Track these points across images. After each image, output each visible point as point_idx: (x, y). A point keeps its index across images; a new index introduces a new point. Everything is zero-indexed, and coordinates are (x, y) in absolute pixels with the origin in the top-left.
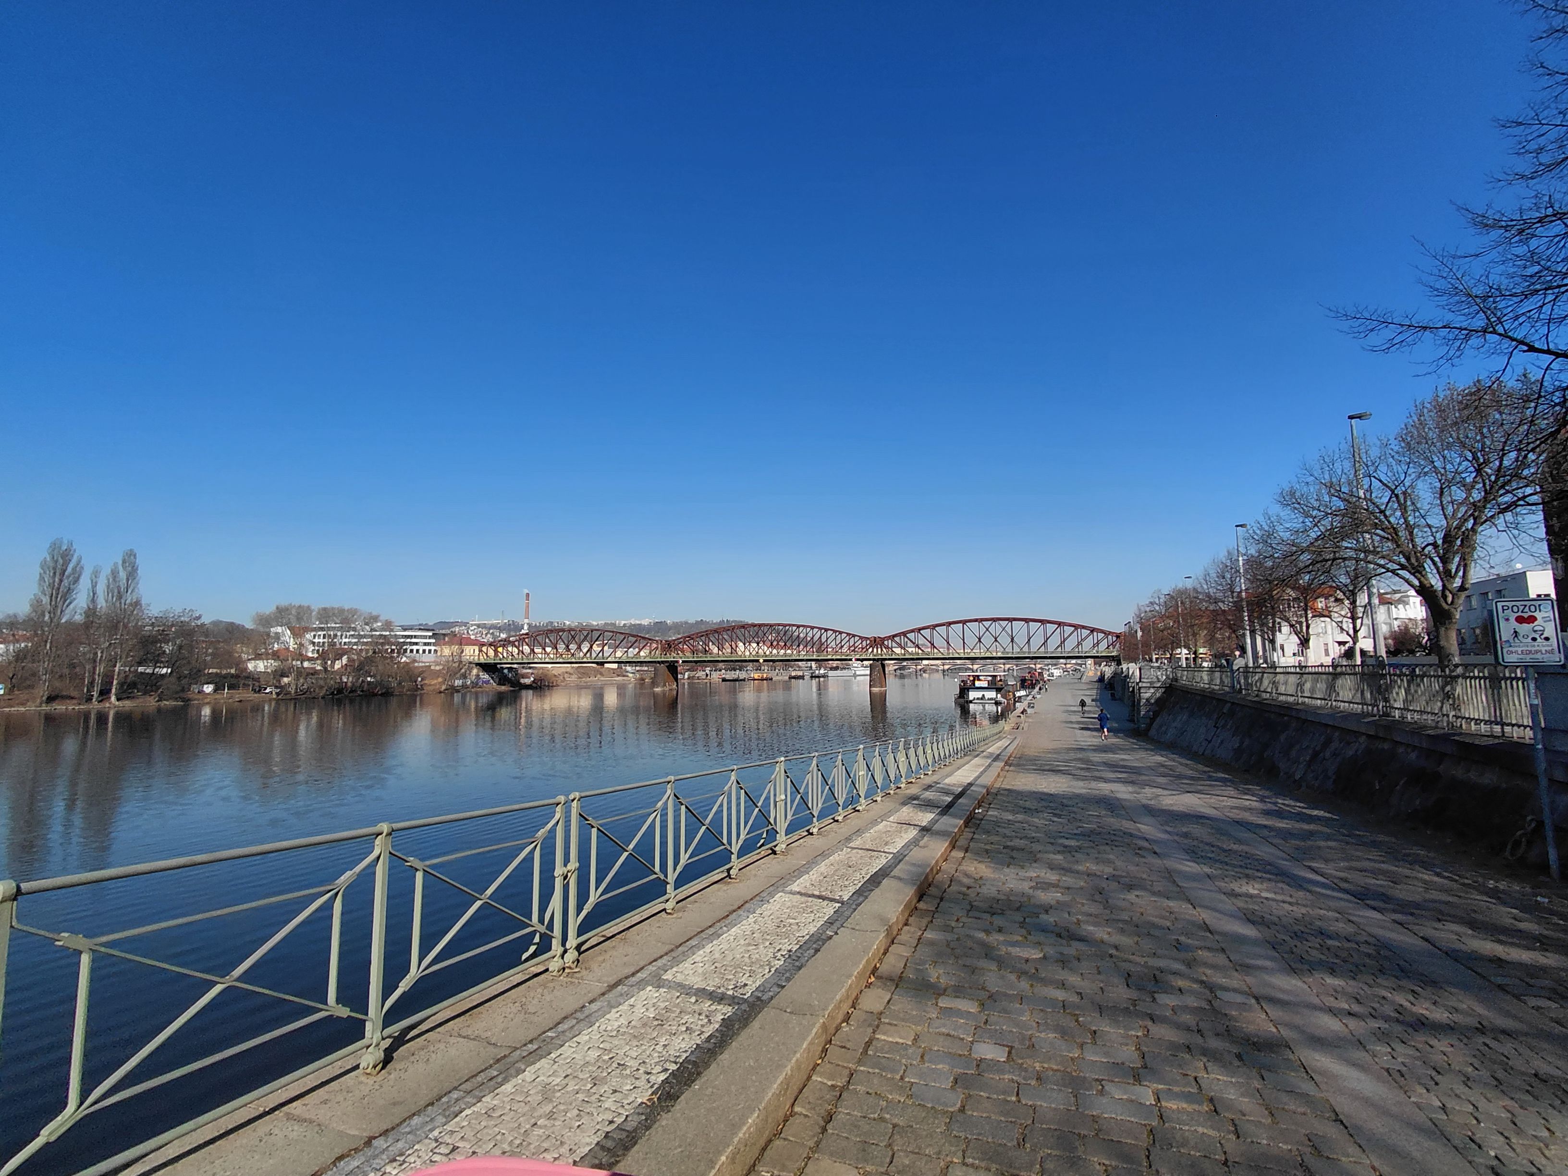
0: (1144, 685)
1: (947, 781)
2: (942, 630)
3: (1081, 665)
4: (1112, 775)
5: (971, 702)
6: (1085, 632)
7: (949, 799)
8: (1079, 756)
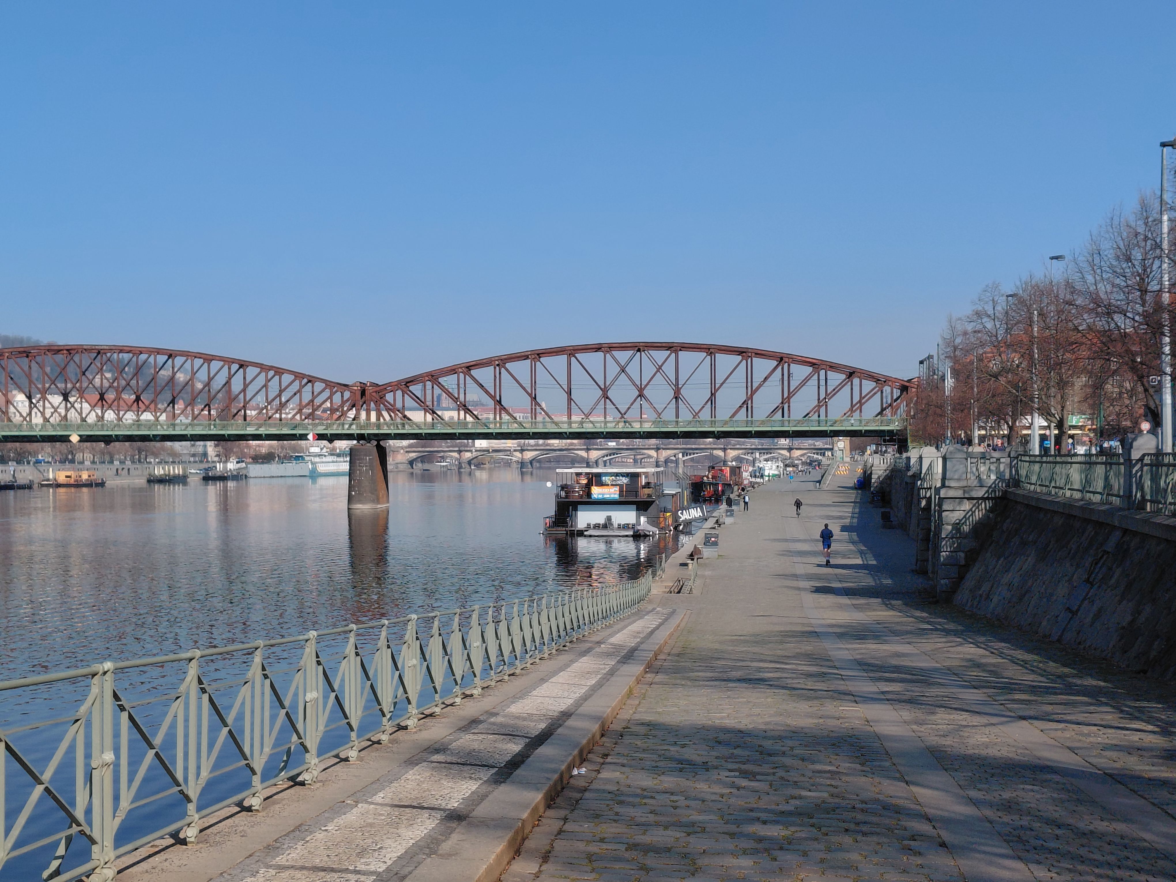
0: (951, 493)
1: (515, 709)
2: (521, 368)
3: (822, 451)
4: (869, 688)
5: (581, 533)
6: (836, 378)
7: (515, 747)
8: (807, 647)
